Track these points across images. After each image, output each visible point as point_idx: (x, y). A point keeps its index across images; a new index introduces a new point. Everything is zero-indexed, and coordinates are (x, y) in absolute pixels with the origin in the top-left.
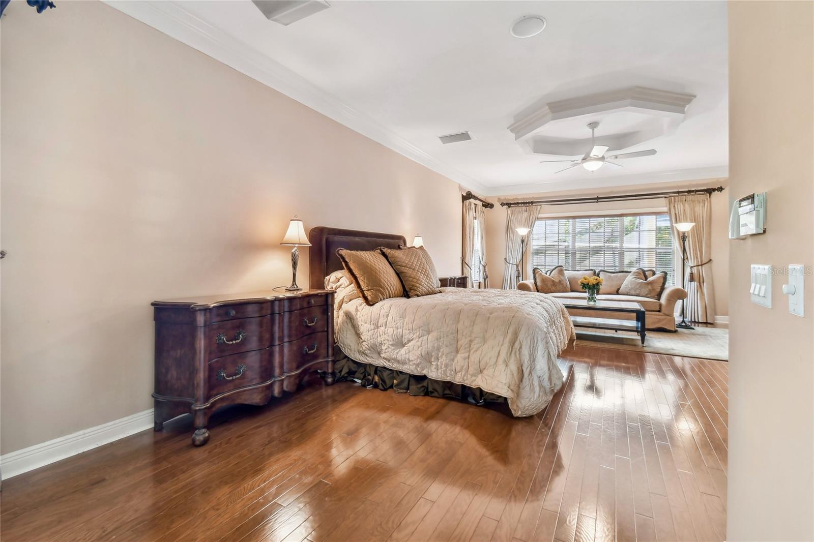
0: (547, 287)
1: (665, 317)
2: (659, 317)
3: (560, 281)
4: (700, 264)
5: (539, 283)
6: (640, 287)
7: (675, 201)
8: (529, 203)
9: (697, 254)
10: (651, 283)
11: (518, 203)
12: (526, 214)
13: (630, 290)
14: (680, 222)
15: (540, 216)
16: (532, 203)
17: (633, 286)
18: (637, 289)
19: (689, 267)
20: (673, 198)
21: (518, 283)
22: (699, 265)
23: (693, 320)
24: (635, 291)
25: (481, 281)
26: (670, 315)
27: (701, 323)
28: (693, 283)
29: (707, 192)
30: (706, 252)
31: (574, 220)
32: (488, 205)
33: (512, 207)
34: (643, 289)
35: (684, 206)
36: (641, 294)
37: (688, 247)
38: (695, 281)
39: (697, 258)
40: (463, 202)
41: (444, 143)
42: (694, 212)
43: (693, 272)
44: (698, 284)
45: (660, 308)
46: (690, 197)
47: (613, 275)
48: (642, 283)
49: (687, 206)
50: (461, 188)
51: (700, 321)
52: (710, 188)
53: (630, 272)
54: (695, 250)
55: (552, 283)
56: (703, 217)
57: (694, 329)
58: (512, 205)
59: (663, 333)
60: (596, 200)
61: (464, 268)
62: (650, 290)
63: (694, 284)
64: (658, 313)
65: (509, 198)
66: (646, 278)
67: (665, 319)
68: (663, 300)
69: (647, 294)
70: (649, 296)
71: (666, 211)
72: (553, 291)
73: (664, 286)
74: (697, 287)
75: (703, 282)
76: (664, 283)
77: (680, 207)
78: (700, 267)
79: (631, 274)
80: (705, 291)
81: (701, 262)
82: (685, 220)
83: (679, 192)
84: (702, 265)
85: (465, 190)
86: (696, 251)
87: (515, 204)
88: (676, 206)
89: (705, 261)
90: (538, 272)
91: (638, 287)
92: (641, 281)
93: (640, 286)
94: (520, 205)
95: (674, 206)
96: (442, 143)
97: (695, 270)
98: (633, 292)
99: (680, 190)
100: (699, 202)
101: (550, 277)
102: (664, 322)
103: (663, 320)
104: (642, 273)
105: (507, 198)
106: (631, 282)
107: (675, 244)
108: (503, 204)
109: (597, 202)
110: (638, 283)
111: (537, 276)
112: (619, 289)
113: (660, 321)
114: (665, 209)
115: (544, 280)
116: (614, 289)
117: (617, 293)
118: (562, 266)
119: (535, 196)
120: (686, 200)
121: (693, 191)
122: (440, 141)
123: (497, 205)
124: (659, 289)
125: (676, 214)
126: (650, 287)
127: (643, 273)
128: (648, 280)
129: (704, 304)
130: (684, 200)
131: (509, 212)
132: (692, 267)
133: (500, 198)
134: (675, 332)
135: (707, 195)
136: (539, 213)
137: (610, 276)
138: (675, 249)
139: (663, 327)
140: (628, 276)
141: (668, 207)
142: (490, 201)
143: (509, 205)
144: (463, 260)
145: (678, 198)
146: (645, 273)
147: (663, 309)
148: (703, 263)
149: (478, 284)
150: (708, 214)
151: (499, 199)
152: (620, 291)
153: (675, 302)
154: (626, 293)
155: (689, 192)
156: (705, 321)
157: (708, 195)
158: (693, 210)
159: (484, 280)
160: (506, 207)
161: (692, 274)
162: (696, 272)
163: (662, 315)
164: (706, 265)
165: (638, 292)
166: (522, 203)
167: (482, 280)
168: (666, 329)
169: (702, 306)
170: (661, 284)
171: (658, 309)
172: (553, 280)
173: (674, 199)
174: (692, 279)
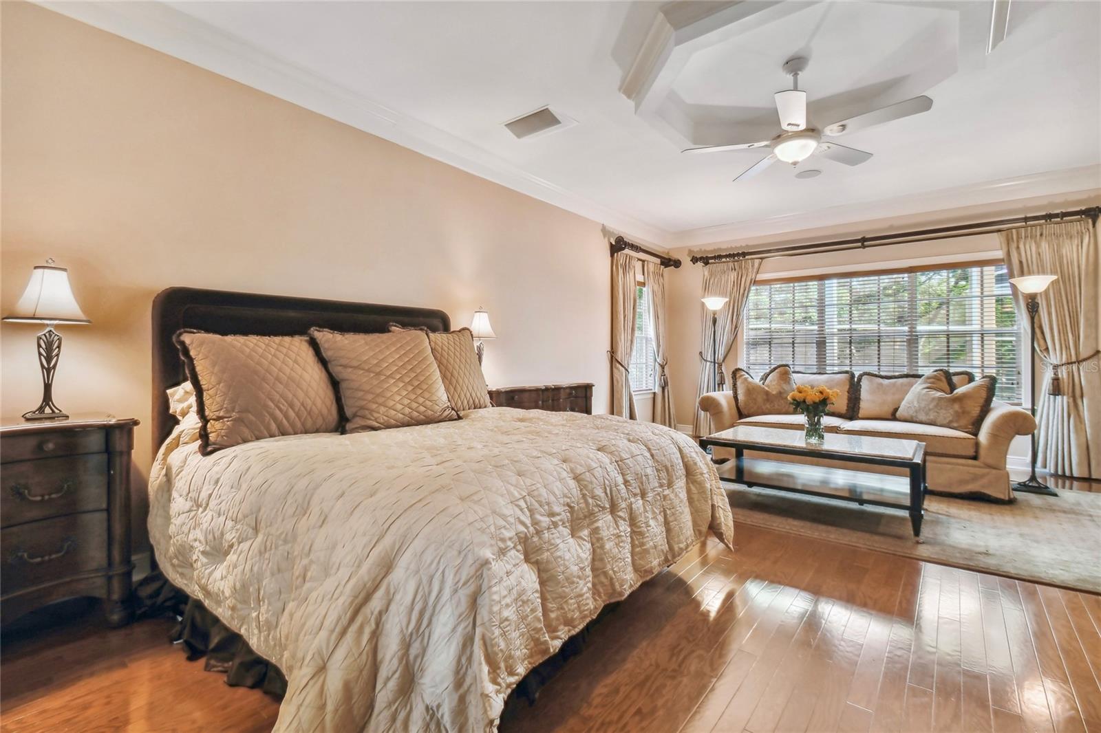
0: (755, 403)
1: (986, 470)
2: (972, 470)
3: (780, 393)
4: (1074, 359)
5: (741, 397)
6: (936, 406)
7: (1019, 238)
8: (738, 255)
9: (1066, 341)
10: (960, 399)
11: (720, 257)
12: (733, 276)
13: (916, 412)
14: (1030, 273)
15: (761, 277)
16: (744, 254)
17: (923, 405)
18: (930, 410)
19: (1051, 367)
20: (1014, 231)
21: (701, 397)
22: (1072, 363)
23: (1060, 472)
24: (927, 414)
25: (656, 391)
26: (998, 466)
27: (1078, 479)
28: (1059, 398)
29: (1087, 216)
30: (1086, 337)
31: (820, 282)
32: (669, 262)
33: (712, 263)
34: (944, 411)
35: (1038, 246)
36: (939, 421)
37: (1048, 326)
38: (1064, 395)
39: (1068, 348)
40: (612, 256)
41: (519, 136)
42: (1061, 258)
43: (1060, 376)
44: (1071, 400)
45: (977, 451)
46: (1051, 228)
47: (886, 382)
48: (940, 399)
49: (1044, 245)
50: (605, 231)
51: (1075, 474)
52: (1094, 206)
53: (919, 376)
54: (1062, 331)
55: (765, 397)
56: (1079, 267)
57: (1056, 495)
58: (710, 261)
59: (981, 504)
60: (860, 244)
61: (614, 369)
62: (956, 412)
63: (1062, 401)
64: (971, 462)
65: (707, 249)
66: (952, 387)
67: (988, 474)
68: (983, 436)
69: (951, 422)
70: (955, 425)
71: (1001, 257)
72: (767, 411)
73: (989, 405)
74: (1068, 406)
75: (1082, 397)
76: (988, 400)
77: (1028, 249)
78: (1075, 367)
79: (920, 380)
80: (1086, 415)
81: (1077, 357)
82: (1042, 271)
83: (1026, 219)
84: (1079, 362)
85: (615, 234)
86: (1066, 334)
87: (714, 258)
88: (1021, 246)
89: (1084, 353)
90: (742, 376)
91: (931, 406)
92: (939, 394)
93: (938, 404)
94: (724, 260)
95: (1018, 248)
96: (515, 138)
97: (1063, 373)
98: (922, 417)
99: (1029, 215)
100: (1071, 237)
101: (763, 386)
102: (985, 480)
103: (983, 476)
104: (944, 379)
105: (703, 249)
106: (919, 397)
107: (1022, 323)
108: (695, 260)
109: (864, 247)
110: (934, 399)
111: (739, 383)
112: (896, 410)
113: (975, 478)
114: (999, 254)
115: (751, 390)
116: (887, 410)
117: (893, 417)
118: (787, 366)
119: (751, 243)
120: (1041, 235)
121: (1056, 216)
122: (508, 131)
123: (686, 261)
124: (976, 411)
125: (1021, 262)
126: (956, 407)
127: (946, 378)
128: (955, 392)
129: (1084, 440)
130: (1038, 234)
131: (706, 273)
132: (1056, 367)
133: (692, 249)
134: (1011, 502)
135: (1088, 223)
136: (757, 273)
137: (881, 384)
138: (1022, 331)
139: (982, 491)
140: (916, 382)
141: (1005, 249)
142: (675, 256)
143: (706, 261)
144: (612, 357)
145: (1026, 232)
146: (951, 379)
147: (983, 453)
148: (1080, 359)
149: (652, 396)
150: (1091, 259)
151: (690, 251)
152: (898, 414)
153: (1011, 440)
154: (909, 418)
155: (1049, 217)
156: (1086, 475)
157: (1090, 221)
158: (1058, 253)
159: (661, 389)
160: (700, 264)
161: (1056, 381)
162: (1065, 376)
163: (980, 467)
164: (1089, 361)
165: (932, 417)
166: (726, 256)
167: (658, 390)
168: (989, 496)
169: (1079, 446)
170: (982, 401)
171: (971, 452)
172: (767, 391)
173: (1018, 233)
174: (1056, 390)
